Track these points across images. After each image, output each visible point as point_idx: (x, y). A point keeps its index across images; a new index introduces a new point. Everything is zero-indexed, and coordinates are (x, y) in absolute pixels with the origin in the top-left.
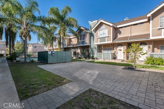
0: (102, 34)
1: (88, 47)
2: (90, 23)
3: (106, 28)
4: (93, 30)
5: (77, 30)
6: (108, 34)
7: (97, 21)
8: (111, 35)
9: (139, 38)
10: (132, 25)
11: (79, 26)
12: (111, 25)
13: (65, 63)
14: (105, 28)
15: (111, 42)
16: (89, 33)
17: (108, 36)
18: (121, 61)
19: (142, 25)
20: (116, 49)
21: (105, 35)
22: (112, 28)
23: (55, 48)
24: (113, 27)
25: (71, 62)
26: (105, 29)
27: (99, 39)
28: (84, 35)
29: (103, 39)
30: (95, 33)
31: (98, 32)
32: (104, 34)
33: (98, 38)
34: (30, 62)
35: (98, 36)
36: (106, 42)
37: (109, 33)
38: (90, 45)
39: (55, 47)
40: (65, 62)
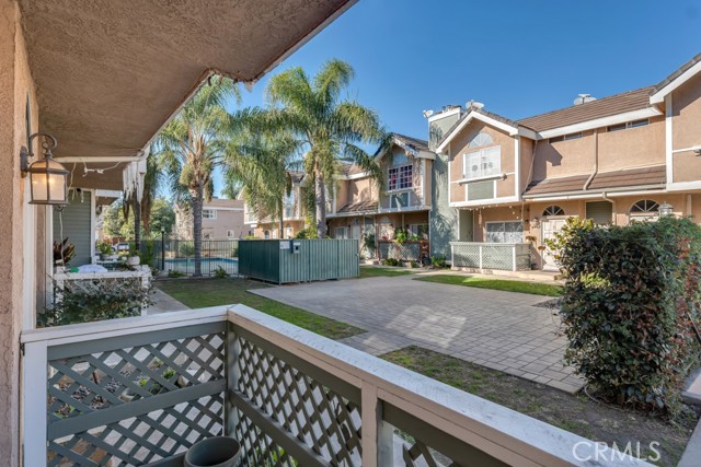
0: (479, 167)
1: (424, 215)
2: (430, 120)
3: (496, 142)
4: (443, 149)
5: (379, 151)
6: (504, 166)
7: (458, 111)
8: (513, 169)
9: (627, 183)
10: (600, 130)
11: (388, 131)
12: (513, 131)
13: (336, 282)
14: (491, 141)
15: (515, 198)
16: (427, 160)
17: (501, 175)
18: (556, 278)
19: (640, 128)
20: (538, 225)
21: (489, 170)
22: (516, 142)
23: (289, 219)
24: (523, 139)
25: (358, 278)
26: (491, 145)
27: (467, 185)
28: (408, 169)
29: (481, 186)
30: (452, 159)
31: (462, 158)
32: (485, 165)
33: (461, 184)
34: (213, 278)
35: (464, 173)
36: (496, 200)
37: (506, 162)
38: (430, 208)
39: (288, 215)
40: (335, 280)
